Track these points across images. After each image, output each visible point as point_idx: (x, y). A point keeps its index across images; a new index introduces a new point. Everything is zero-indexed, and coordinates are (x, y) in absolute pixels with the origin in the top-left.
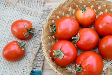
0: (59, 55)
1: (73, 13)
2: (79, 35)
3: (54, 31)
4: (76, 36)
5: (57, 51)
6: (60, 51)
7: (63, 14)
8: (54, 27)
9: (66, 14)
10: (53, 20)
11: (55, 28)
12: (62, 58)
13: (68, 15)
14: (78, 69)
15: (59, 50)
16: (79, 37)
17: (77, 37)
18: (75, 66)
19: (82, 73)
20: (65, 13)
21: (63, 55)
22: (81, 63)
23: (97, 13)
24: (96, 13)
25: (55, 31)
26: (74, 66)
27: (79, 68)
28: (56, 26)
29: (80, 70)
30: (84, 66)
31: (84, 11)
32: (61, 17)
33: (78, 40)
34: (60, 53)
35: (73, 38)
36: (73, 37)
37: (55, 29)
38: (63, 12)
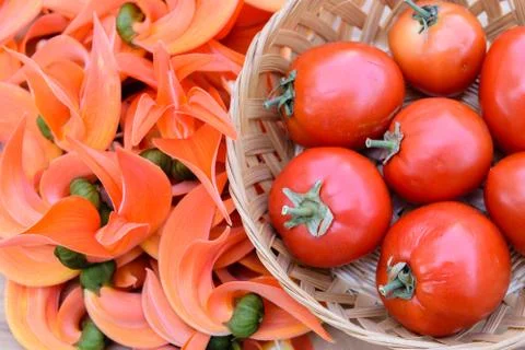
0: (310, 216)
1: (382, 22)
2: (397, 129)
3: (283, 105)
4: (386, 134)
5: (303, 196)
6: (317, 200)
7: (336, 25)
8: (286, 86)
9: (347, 26)
10: (288, 46)
11: (288, 91)
12: (322, 232)
13: (356, 35)
14: (396, 284)
15: (313, 194)
16: (400, 139)
17: (391, 142)
18: (375, 268)
19: (415, 301)
20: (344, 20)
21: (329, 217)
22: (413, 255)
23: (491, 32)
24: (487, 34)
25: (287, 108)
26: (371, 270)
27: (403, 277)
28: (292, 82)
29: (403, 287)
30: (422, 270)
31: (428, 23)
32: (327, 41)
33: (393, 153)
34: (314, 207)
35: (369, 143)
36: (372, 138)
37: (289, 97)
38: (334, 14)
